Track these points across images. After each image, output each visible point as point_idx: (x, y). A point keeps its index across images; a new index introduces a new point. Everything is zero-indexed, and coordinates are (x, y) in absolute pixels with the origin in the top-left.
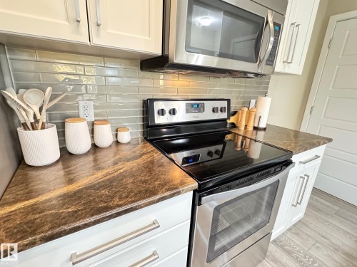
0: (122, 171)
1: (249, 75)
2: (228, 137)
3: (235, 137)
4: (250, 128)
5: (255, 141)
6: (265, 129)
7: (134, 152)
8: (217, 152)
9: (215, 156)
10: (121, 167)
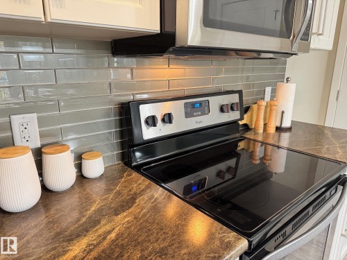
0: (113, 235)
1: (263, 55)
2: (241, 145)
3: (249, 143)
4: (272, 130)
5: (279, 147)
6: (289, 129)
7: (119, 193)
8: (229, 169)
9: (228, 176)
10: (108, 227)
